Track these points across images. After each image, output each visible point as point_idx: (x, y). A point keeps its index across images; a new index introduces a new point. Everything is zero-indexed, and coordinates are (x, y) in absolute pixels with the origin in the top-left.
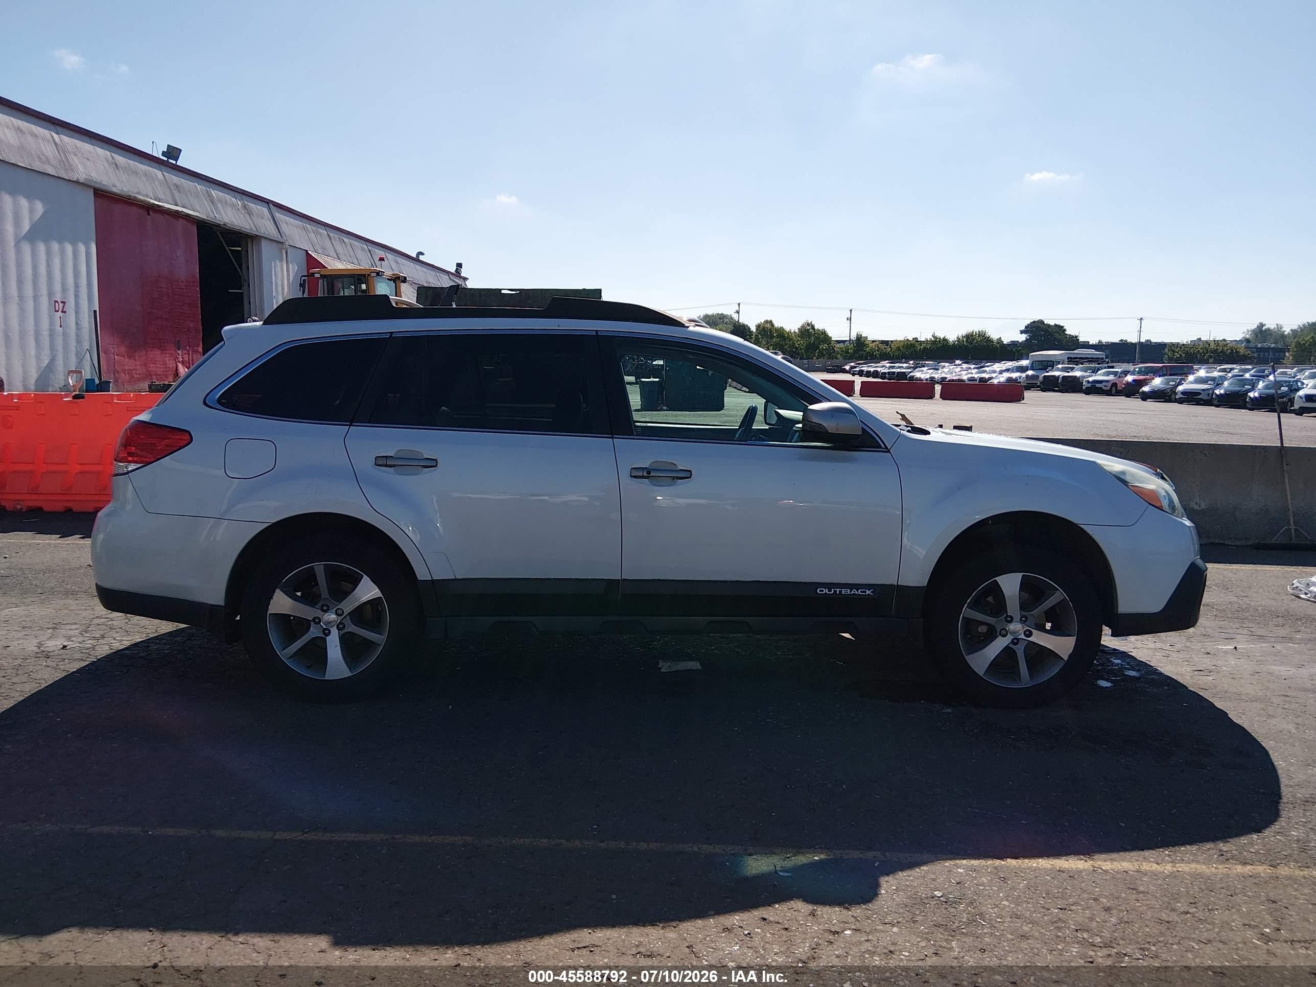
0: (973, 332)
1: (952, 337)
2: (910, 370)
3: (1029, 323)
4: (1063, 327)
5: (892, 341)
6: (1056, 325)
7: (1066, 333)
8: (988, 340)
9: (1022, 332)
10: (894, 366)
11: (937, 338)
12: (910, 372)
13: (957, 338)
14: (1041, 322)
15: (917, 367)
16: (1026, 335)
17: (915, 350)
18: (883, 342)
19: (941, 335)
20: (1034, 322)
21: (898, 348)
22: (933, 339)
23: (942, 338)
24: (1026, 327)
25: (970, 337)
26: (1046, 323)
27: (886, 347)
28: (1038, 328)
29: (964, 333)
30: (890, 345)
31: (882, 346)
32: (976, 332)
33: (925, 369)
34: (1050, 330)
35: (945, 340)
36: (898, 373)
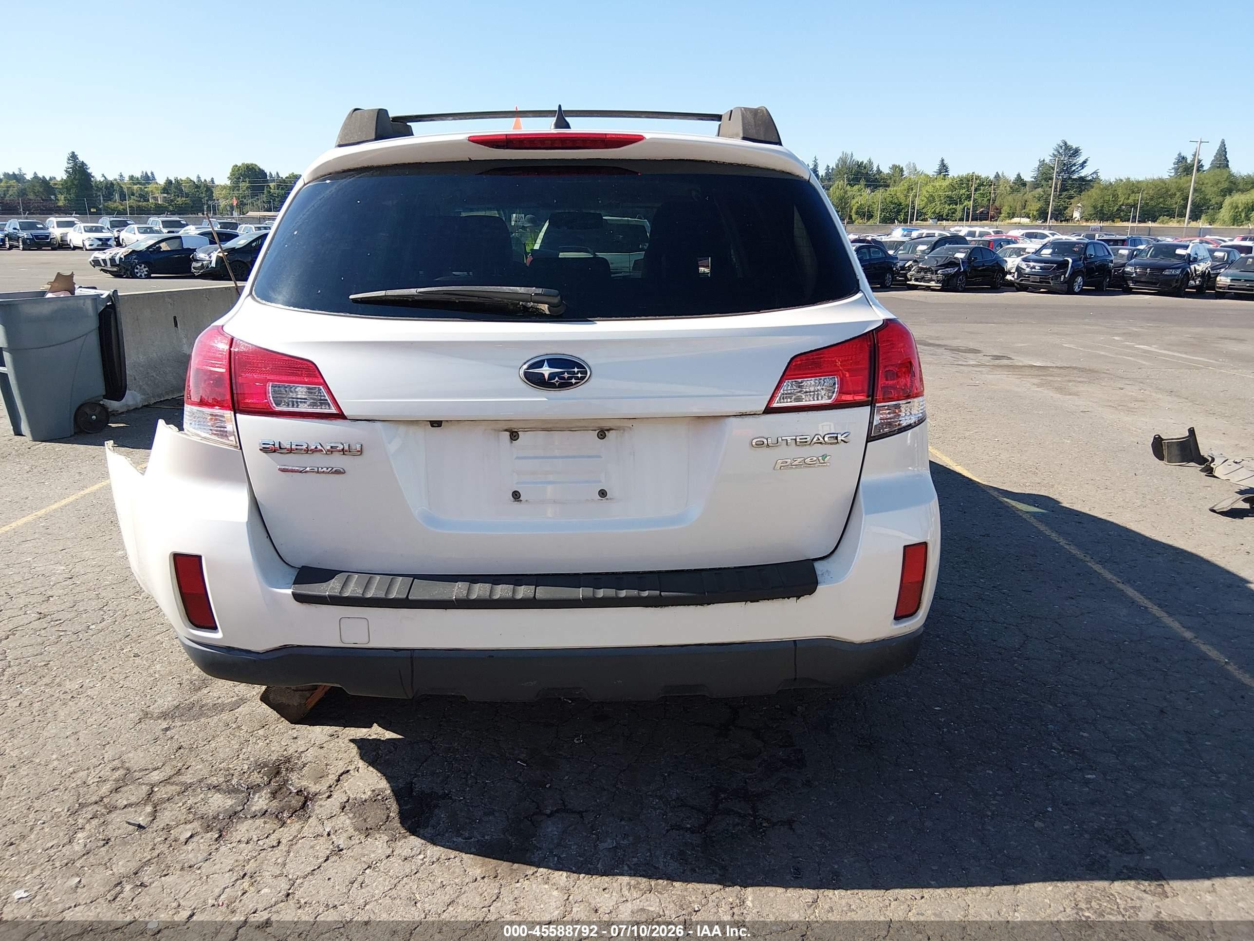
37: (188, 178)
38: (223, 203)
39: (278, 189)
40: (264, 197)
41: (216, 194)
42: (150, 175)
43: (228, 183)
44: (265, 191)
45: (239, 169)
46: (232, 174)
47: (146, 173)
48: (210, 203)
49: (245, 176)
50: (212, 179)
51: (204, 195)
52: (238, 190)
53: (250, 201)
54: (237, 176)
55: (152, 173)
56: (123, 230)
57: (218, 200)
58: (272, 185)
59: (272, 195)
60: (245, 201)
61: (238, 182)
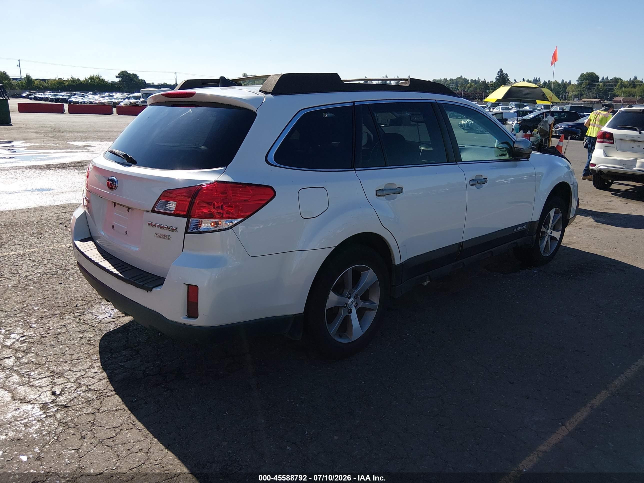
0: (93, 76)
1: (82, 79)
2: (68, 97)
3: (120, 72)
4: (137, 75)
5: (48, 80)
6: (133, 74)
7: (139, 78)
8: (103, 81)
9: (117, 77)
10: (57, 95)
11: (74, 79)
12: (69, 98)
13: (85, 79)
14: (126, 72)
15: (72, 95)
16: (119, 79)
17: (64, 85)
18: (43, 80)
19: (76, 77)
20: (122, 72)
21: (54, 84)
22: (71, 79)
23: (77, 79)
24: (119, 74)
25: (91, 78)
26: (128, 73)
27: (45, 83)
28: (124, 75)
29: (89, 76)
30: (47, 82)
31: (43, 83)
32: (95, 76)
33: (76, 96)
34: (131, 76)
35: (79, 80)
36: (61, 98)
37: (556, 81)
38: (571, 94)
39: (604, 86)
40: (594, 91)
41: (568, 88)
42: (538, 79)
43: (576, 83)
44: (596, 87)
45: (584, 76)
46: (580, 78)
47: (536, 78)
48: (564, 94)
49: (586, 79)
50: (570, 81)
51: (561, 90)
52: (581, 87)
53: (586, 93)
54: (582, 79)
55: (539, 79)
56: (495, 108)
57: (568, 92)
58: (601, 84)
59: (599, 90)
60: (583, 93)
61: (582, 83)
